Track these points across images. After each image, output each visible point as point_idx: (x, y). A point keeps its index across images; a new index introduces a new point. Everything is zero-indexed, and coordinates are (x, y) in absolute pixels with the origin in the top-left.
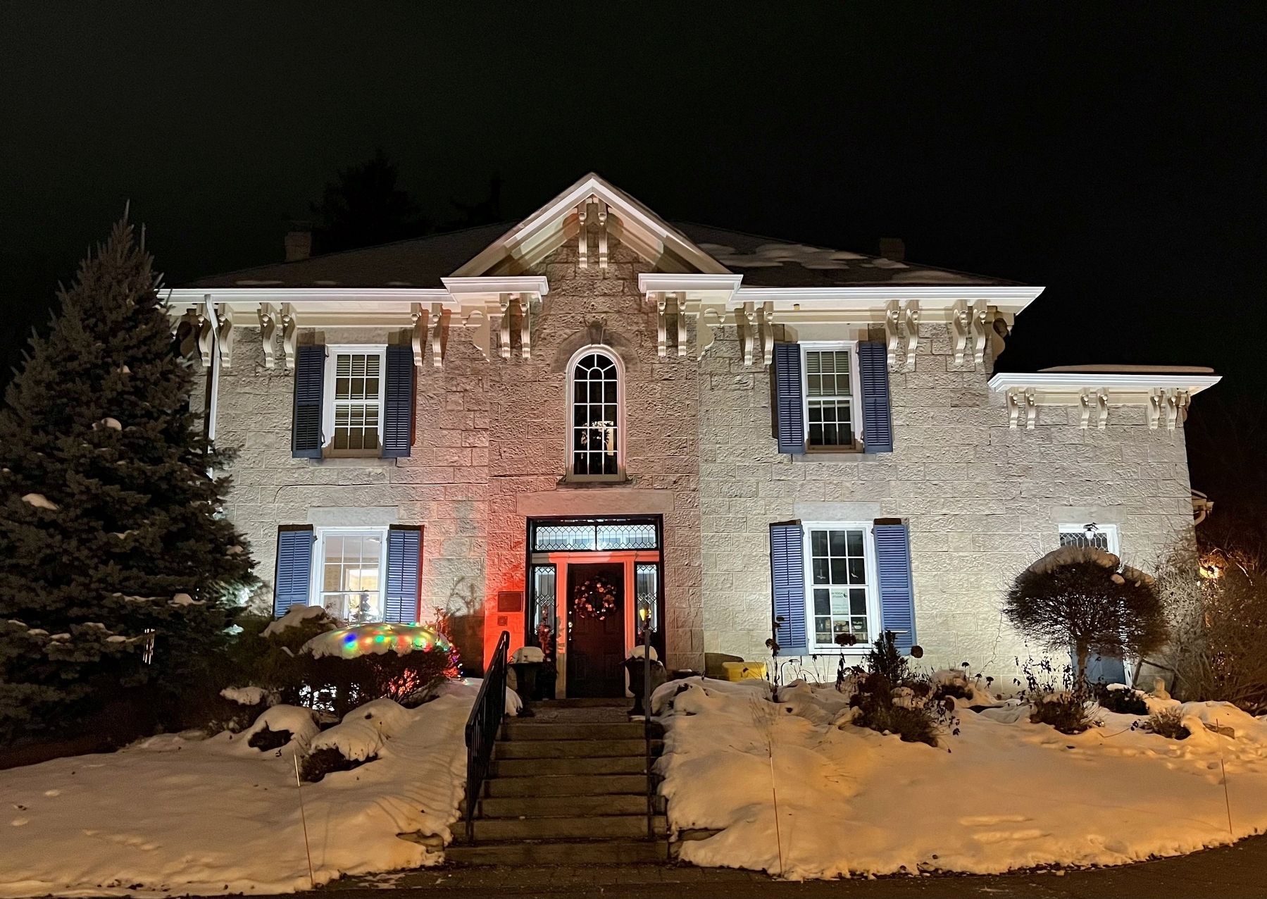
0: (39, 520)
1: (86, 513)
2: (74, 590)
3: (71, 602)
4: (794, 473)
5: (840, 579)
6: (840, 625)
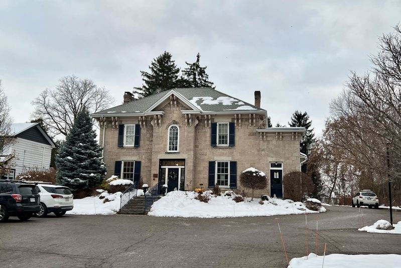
0: (69, 161)
1: (77, 160)
2: (75, 172)
3: (74, 174)
4: (214, 150)
5: (223, 172)
6: (223, 182)
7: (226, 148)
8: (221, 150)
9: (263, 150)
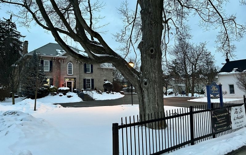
4: (85, 74)
5: (88, 83)
6: (88, 87)
7: (90, 73)
8: (88, 74)
9: (102, 75)
